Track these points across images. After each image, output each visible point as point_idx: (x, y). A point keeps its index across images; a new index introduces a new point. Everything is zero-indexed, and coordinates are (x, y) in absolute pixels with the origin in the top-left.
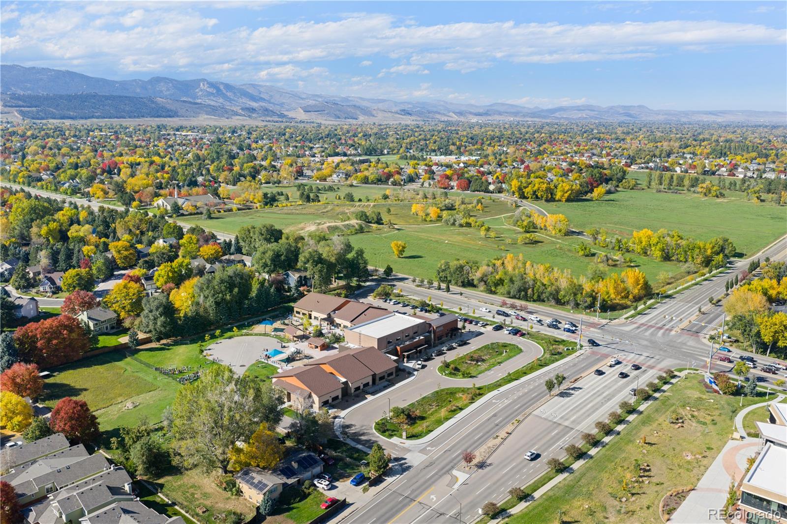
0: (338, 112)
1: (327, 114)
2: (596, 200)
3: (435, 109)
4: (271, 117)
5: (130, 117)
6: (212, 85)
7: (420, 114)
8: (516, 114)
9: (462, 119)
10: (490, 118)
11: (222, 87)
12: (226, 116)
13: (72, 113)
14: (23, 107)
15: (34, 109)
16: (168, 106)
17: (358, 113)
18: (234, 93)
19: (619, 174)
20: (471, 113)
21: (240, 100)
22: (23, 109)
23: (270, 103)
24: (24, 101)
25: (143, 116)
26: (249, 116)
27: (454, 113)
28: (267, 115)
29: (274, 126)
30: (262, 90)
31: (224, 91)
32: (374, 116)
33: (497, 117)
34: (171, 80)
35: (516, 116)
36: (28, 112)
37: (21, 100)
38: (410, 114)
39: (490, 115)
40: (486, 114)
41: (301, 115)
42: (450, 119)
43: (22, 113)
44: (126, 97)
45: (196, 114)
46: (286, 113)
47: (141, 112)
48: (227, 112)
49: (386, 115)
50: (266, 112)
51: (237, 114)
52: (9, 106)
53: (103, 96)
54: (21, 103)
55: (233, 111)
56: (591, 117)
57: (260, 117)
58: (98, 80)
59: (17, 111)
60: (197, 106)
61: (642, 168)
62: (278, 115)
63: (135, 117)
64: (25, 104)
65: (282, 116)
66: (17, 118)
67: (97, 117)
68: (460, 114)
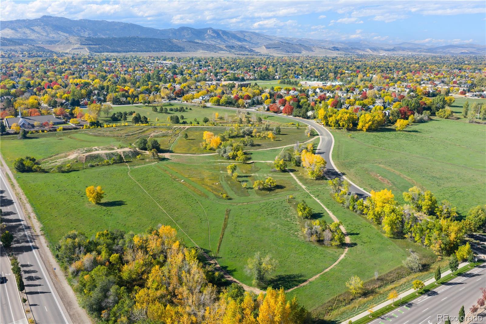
0: (288, 49)
1: (281, 49)
2: (399, 130)
3: (356, 47)
4: (244, 51)
5: (154, 52)
6: (215, 31)
7: (345, 49)
8: (414, 50)
9: (375, 53)
10: (395, 53)
11: (220, 33)
12: (215, 51)
13: (119, 49)
14: (92, 45)
15: (97, 46)
16: (179, 45)
17: (302, 49)
18: (228, 36)
19: (440, 103)
20: (382, 49)
21: (231, 41)
22: (91, 46)
23: (250, 43)
24: (93, 42)
25: (162, 51)
26: (230, 51)
27: (370, 49)
28: (241, 51)
29: (240, 57)
30: (246, 34)
31: (222, 35)
32: (313, 51)
33: (401, 52)
34: (191, 29)
35: (414, 51)
36: (94, 48)
37: (91, 41)
38: (338, 50)
39: (396, 51)
40: (393, 50)
41: (263, 50)
42: (365, 53)
43: (90, 49)
44: (155, 39)
45: (196, 50)
46: (254, 49)
47: (161, 48)
48: (215, 48)
49: (321, 50)
50: (242, 48)
51: (222, 49)
52: (84, 45)
53: (141, 38)
54: (91, 43)
55: (219, 48)
56: (471, 53)
57: (237, 52)
58: (148, 29)
59: (87, 47)
60: (198, 44)
61: (476, 96)
62: (249, 50)
63: (157, 51)
64: (92, 43)
65: (251, 51)
66: (87, 52)
67: (134, 52)
68: (374, 49)
